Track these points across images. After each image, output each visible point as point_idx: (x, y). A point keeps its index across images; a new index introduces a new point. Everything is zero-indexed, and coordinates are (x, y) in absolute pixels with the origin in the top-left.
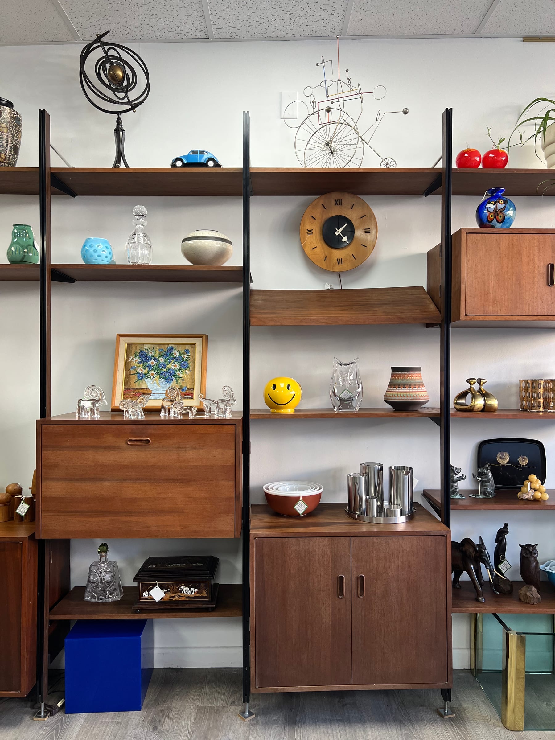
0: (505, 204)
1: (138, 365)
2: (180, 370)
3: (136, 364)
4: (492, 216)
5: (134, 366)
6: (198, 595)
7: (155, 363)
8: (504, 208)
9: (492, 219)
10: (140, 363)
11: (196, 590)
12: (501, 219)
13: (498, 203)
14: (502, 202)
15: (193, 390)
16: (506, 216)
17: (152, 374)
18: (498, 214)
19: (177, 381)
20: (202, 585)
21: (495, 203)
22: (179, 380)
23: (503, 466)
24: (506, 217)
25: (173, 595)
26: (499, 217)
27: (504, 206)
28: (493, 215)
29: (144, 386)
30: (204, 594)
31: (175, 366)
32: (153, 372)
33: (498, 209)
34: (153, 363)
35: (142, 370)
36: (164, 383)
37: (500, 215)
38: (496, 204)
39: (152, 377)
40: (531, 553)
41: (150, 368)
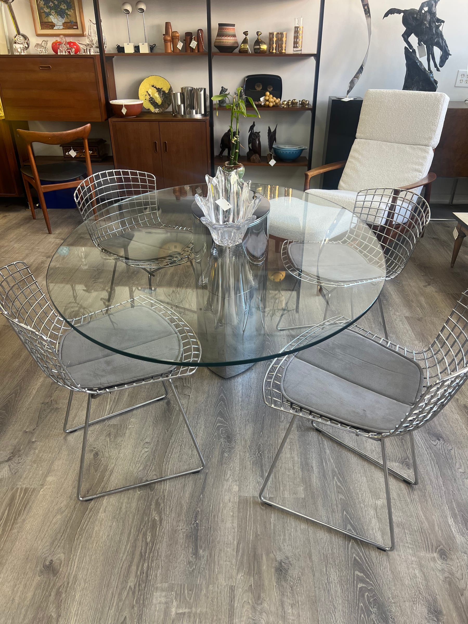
1: (44, 6)
2: (67, 9)
3: (43, 6)
5: (42, 7)
6: (93, 155)
7: (53, 5)
10: (44, 5)
11: (91, 152)
15: (77, 23)
17: (53, 13)
19: (67, 17)
20: (94, 149)
22: (69, 16)
23: (259, 91)
25: (81, 154)
29: (50, 21)
30: (96, 154)
31: (64, 6)
32: (53, 11)
34: (51, 4)
35: (47, 10)
36: (61, 18)
39: (53, 15)
40: (256, 136)
41: (51, 8)
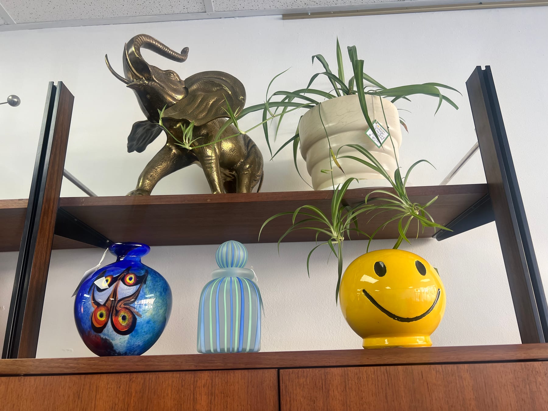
0: (138, 286)
4: (101, 316)
8: (136, 296)
9: (104, 323)
12: (128, 325)
13: (121, 283)
14: (131, 279)
16: (140, 316)
18: (117, 312)
21: (114, 280)
24: (139, 320)
26: (120, 319)
27: (134, 291)
28: (104, 313)
33: (119, 297)
37: (122, 314)
38: (115, 284)
